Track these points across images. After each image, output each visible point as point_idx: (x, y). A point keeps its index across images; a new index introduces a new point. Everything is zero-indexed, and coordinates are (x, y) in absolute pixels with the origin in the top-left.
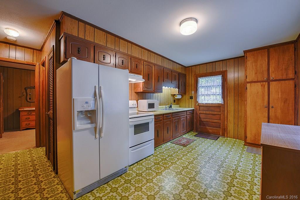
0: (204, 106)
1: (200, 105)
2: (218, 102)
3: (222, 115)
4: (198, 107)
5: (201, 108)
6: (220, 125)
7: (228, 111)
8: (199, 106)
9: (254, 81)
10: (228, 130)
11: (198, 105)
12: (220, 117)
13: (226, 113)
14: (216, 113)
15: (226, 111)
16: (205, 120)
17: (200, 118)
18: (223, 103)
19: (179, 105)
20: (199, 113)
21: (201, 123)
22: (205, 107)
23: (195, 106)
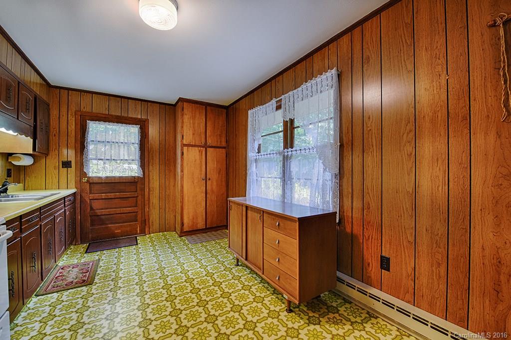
0: (102, 183)
1: (91, 181)
2: (134, 174)
3: (140, 197)
4: (88, 187)
5: (96, 187)
6: (136, 216)
7: (151, 189)
8: (90, 183)
9: (191, 144)
10: (150, 221)
11: (88, 181)
12: (137, 201)
13: (146, 193)
14: (128, 194)
15: (147, 190)
16: (104, 212)
17: (92, 209)
18: (142, 176)
19: (21, 185)
20: (90, 200)
21: (96, 219)
22: (103, 185)
23: (79, 184)
